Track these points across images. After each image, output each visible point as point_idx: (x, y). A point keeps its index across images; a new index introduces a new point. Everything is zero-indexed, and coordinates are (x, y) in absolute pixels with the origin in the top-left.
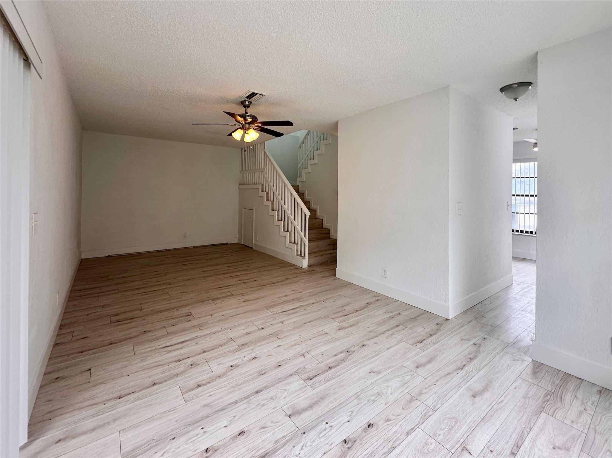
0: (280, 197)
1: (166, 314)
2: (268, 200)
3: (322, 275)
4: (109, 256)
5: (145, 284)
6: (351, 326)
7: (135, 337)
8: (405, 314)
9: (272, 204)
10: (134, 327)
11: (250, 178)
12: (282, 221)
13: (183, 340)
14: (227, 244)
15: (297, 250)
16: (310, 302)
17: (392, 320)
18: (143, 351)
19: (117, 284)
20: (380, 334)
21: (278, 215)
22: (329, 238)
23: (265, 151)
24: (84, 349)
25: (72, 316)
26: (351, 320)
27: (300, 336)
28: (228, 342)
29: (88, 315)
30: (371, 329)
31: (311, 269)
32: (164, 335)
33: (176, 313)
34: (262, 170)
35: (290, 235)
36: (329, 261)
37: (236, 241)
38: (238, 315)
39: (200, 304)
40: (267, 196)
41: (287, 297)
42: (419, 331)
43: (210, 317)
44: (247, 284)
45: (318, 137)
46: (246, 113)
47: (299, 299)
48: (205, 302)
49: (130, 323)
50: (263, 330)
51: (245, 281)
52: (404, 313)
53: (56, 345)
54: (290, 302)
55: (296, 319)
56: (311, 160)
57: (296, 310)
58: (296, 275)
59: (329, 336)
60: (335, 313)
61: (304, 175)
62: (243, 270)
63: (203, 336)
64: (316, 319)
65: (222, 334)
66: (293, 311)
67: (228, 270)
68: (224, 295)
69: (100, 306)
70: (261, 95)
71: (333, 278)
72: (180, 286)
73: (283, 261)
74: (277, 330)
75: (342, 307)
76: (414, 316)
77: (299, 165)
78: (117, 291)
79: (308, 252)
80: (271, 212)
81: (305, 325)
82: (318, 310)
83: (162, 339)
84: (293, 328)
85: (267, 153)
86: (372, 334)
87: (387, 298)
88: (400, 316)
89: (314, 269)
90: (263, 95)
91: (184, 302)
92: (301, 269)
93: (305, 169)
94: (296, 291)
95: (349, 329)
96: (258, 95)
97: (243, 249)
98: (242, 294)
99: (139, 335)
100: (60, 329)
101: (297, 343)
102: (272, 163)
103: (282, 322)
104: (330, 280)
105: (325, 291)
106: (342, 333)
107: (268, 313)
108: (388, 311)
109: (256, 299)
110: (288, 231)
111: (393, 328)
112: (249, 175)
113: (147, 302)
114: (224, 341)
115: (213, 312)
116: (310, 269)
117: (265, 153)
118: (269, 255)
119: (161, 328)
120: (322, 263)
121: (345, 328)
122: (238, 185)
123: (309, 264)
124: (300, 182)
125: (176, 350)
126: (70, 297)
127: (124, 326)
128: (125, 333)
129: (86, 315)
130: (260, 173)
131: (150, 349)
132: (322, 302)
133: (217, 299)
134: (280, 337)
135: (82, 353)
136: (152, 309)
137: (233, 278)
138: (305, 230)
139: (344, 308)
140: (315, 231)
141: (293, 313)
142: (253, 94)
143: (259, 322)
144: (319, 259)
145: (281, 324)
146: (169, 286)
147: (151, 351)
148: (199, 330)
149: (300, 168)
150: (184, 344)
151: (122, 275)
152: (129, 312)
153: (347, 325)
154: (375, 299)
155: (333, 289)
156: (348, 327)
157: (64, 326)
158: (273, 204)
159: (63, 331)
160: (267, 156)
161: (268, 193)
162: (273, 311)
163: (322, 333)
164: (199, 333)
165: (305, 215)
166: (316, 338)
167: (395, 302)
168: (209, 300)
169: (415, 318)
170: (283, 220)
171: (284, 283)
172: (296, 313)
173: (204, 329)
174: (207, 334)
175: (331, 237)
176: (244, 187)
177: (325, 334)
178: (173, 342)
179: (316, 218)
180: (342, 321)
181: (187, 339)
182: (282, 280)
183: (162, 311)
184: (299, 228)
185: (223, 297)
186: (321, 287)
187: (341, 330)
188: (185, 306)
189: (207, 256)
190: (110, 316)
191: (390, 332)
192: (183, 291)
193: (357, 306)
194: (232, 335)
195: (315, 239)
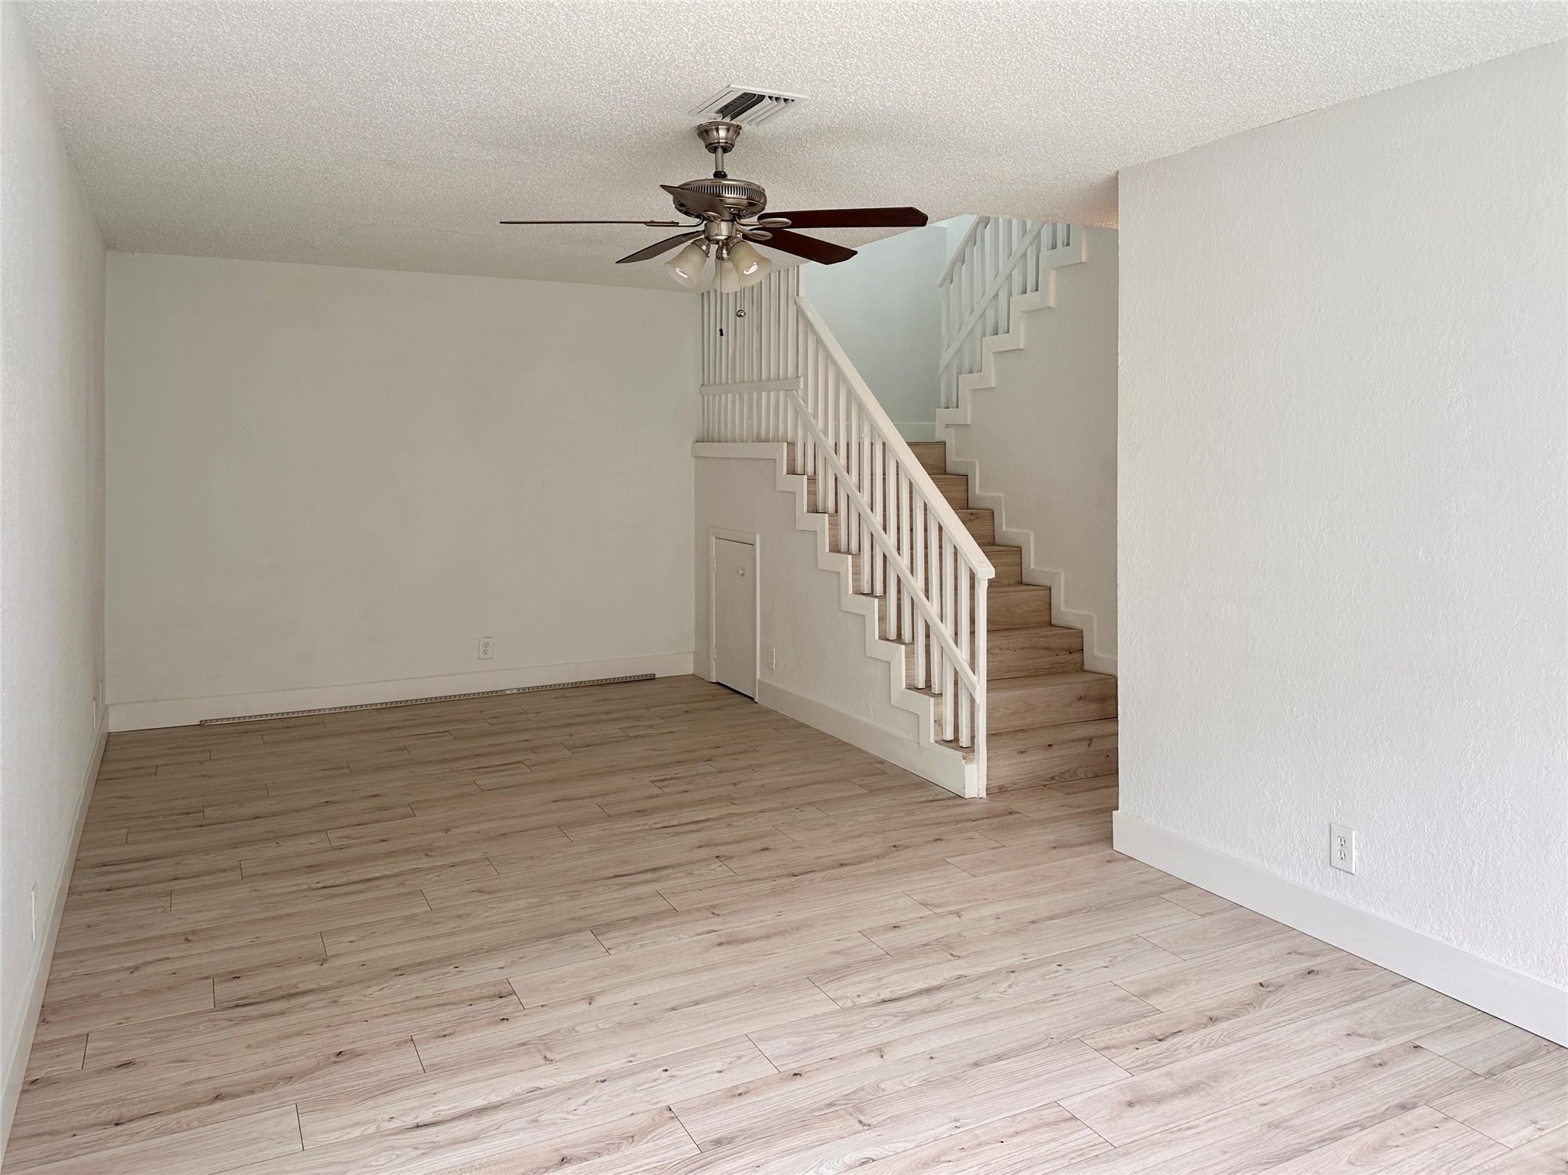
0: (865, 499)
1: (417, 984)
2: (814, 509)
3: (1051, 837)
4: (202, 724)
5: (336, 849)
6: (1186, 1091)
7: (302, 1075)
8: (1444, 1052)
9: (831, 524)
10: (298, 1034)
11: (742, 415)
12: (871, 594)
13: (480, 1103)
14: (651, 678)
15: (939, 722)
16: (999, 965)
17: (1382, 1074)
18: (332, 1137)
19: (233, 845)
20: (1322, 1141)
21: (857, 572)
22: (1081, 669)
23: (802, 304)
24: (126, 1112)
25: (83, 971)
26: (1186, 1063)
27: (957, 1120)
28: (654, 1126)
29: (137, 968)
30: (1282, 1112)
31: (999, 805)
32: (410, 1075)
33: (455, 982)
34: (788, 384)
35: (910, 655)
36: (1081, 773)
37: (690, 671)
38: (697, 1003)
39: (543, 945)
40: (812, 493)
41: (898, 932)
42: (1512, 1140)
43: (583, 1006)
44: (733, 864)
45: (1029, 237)
46: (720, 175)
47: (949, 947)
48: (567, 938)
49: (281, 1013)
50: (799, 1083)
51: (722, 850)
52: (1437, 1047)
53: (32, 1085)
54: (911, 957)
55: (934, 1043)
56: (996, 333)
57: (938, 998)
58: (936, 831)
59: (1087, 1131)
60: (1111, 1024)
61: (966, 398)
62: (713, 800)
63: (558, 1090)
64: (1026, 1049)
65: (634, 1089)
66: (925, 1002)
67: (658, 796)
68: (637, 910)
69: (175, 935)
70: (777, 99)
71: (1100, 853)
72: (466, 863)
73: (882, 762)
74: (858, 1085)
75: (1145, 995)
76: (1490, 1064)
77: (947, 356)
78: (234, 876)
79: (988, 729)
80: (827, 559)
81: (975, 1071)
82: (1037, 1003)
83: (405, 1093)
84: (927, 1082)
85: (809, 314)
86: (1283, 1140)
87: (1355, 965)
88: (1418, 1061)
89: (1016, 805)
90: (785, 100)
91: (480, 934)
92: (958, 801)
93: (971, 372)
94: (938, 906)
95: (1178, 1104)
96: (767, 101)
97: (715, 704)
98: (713, 911)
99: (318, 1068)
100: (43, 1021)
101: (944, 1153)
102: (829, 356)
103: (880, 1051)
104: (1084, 863)
105: (1065, 915)
106: (1141, 1121)
107: (818, 1003)
108: (1361, 1032)
109: (768, 937)
110: (899, 639)
111: (1381, 1117)
112: (734, 402)
113: (343, 930)
114: (641, 1120)
115: (599, 985)
116: (994, 805)
117: (800, 312)
118: (823, 735)
119: (398, 1044)
120: (1052, 778)
121: (1159, 1099)
122: (691, 443)
123: (994, 783)
124: (947, 426)
125: (456, 1142)
126: (71, 892)
127: (260, 1026)
128: (267, 1055)
129: (128, 968)
130: (782, 394)
131: (357, 1132)
132: (1054, 967)
133: (610, 926)
134: (874, 1122)
135: (119, 1128)
136: (363, 957)
137: (678, 834)
138: (972, 633)
139: (1153, 1001)
140: (1015, 639)
141: (925, 1012)
142: (747, 102)
143: (782, 1045)
144: (1037, 762)
145: (874, 1061)
146: (424, 863)
147: (364, 1139)
148: (542, 1062)
149: (947, 367)
150: (487, 1120)
151: (249, 810)
152: (278, 965)
153: (1167, 1085)
154: (1297, 967)
155: (1100, 908)
156: (1173, 1095)
157: (54, 1012)
158: (834, 525)
159: (55, 1033)
160: (808, 324)
161: (812, 480)
162: (840, 993)
163: (1050, 1114)
164: (546, 1077)
165: (972, 577)
166: (1028, 1134)
167: (1395, 986)
168: (579, 931)
169: (1491, 1074)
170: (879, 590)
171: (886, 863)
172: (937, 1009)
173: (560, 1061)
174: (573, 1085)
175: (1087, 666)
176: (715, 450)
177: (1064, 1121)
178: (445, 1109)
179: (1021, 583)
180: (1146, 1066)
181: (495, 1098)
182: (876, 850)
183: (399, 972)
184: (947, 630)
185: (635, 918)
186: (1044, 893)
187: (1138, 1108)
188: (491, 950)
189: (572, 730)
190: (213, 979)
191: (1370, 1136)
192: (478, 885)
193: (1210, 994)
194: (672, 1094)
195: (1017, 674)
